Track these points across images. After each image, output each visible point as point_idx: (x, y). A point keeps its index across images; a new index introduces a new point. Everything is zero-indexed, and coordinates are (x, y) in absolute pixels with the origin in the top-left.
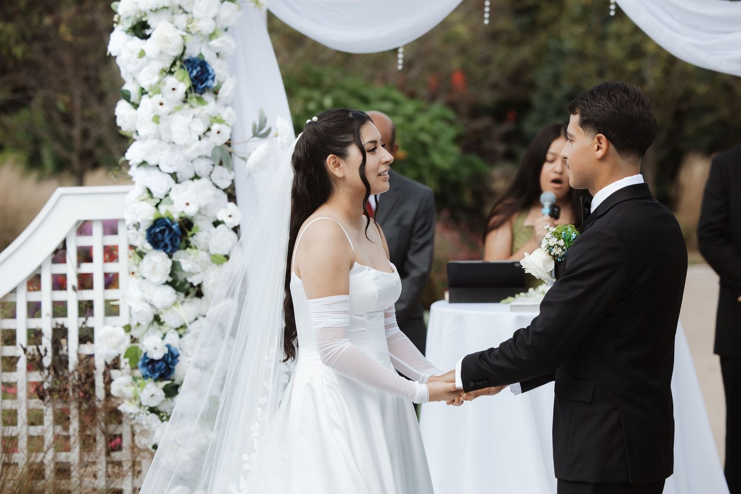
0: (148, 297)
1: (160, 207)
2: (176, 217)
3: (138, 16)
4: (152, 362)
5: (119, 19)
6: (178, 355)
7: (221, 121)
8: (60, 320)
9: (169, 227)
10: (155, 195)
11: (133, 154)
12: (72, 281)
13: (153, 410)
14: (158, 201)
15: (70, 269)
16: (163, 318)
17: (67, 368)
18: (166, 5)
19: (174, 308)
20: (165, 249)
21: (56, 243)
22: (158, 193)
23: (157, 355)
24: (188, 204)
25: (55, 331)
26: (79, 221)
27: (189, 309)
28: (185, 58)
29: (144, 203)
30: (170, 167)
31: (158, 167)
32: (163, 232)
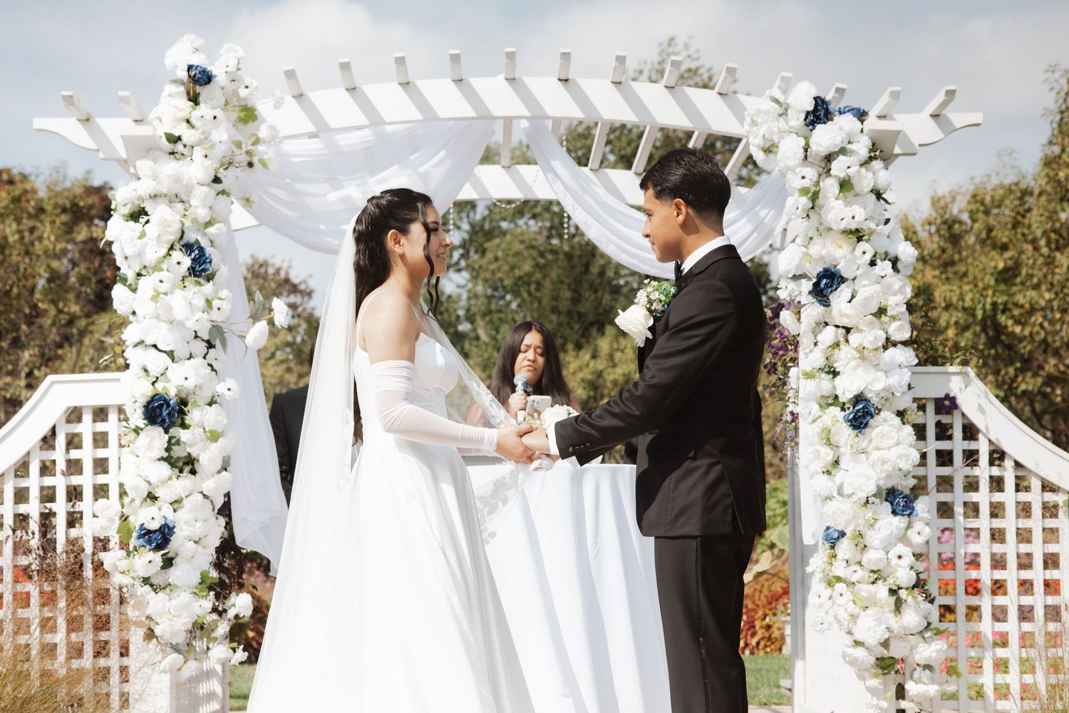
0: (143, 474)
1: (156, 385)
2: (172, 393)
3: (137, 202)
4: (149, 532)
5: (116, 206)
6: (174, 527)
7: (220, 299)
8: (48, 505)
9: (167, 402)
10: (151, 373)
11: (129, 335)
12: (61, 466)
13: (146, 581)
14: (155, 379)
15: (59, 455)
16: (159, 493)
17: (54, 549)
18: (165, 191)
19: (169, 482)
20: (162, 424)
21: (44, 430)
22: (155, 371)
23: (154, 526)
24: (186, 378)
25: (42, 515)
26: (69, 408)
27: (185, 483)
28: (182, 242)
29: (142, 379)
30: (168, 345)
31: (155, 346)
32: (161, 406)
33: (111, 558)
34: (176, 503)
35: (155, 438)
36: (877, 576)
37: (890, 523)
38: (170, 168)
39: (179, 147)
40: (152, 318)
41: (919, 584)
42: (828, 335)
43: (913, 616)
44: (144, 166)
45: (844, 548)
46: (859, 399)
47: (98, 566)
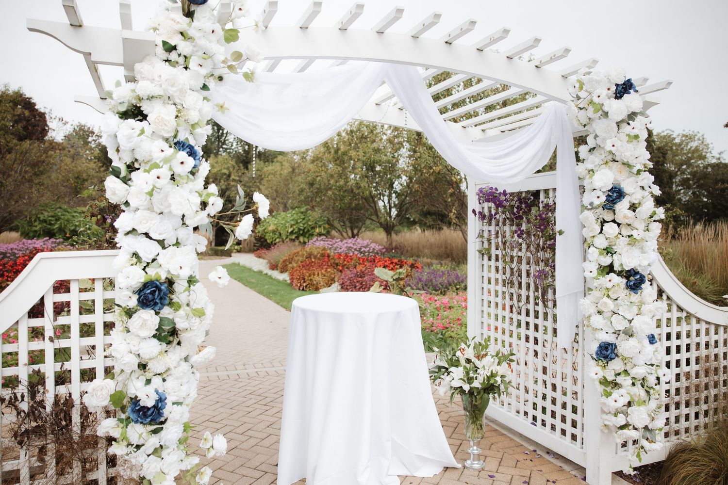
0: (133, 350)
1: (147, 269)
2: (163, 277)
3: (132, 102)
4: (145, 409)
6: (166, 399)
9: (158, 288)
18: (160, 93)
19: (160, 357)
20: (153, 307)
22: (146, 257)
23: (149, 403)
24: (181, 268)
28: (176, 141)
29: (134, 266)
30: (160, 234)
31: (147, 235)
32: (153, 293)
39: (173, 56)
40: (144, 209)
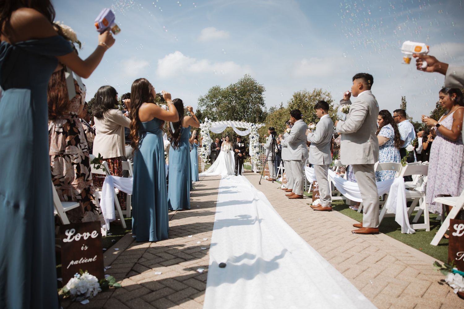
4: (203, 154)
6: (205, 154)
13: (203, 158)
27: (206, 151)
33: (200, 156)
34: (205, 152)
35: (204, 148)
36: (256, 158)
37: (257, 155)
38: (205, 128)
41: (259, 159)
42: (253, 141)
43: (258, 162)
44: (203, 128)
45: (254, 157)
46: (255, 146)
47: (199, 157)
